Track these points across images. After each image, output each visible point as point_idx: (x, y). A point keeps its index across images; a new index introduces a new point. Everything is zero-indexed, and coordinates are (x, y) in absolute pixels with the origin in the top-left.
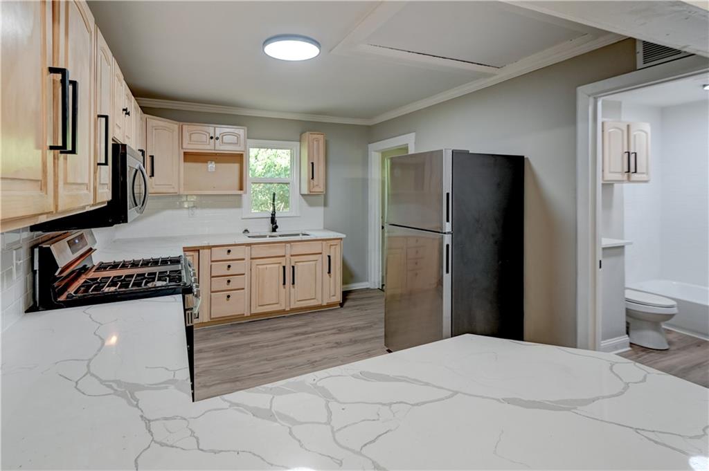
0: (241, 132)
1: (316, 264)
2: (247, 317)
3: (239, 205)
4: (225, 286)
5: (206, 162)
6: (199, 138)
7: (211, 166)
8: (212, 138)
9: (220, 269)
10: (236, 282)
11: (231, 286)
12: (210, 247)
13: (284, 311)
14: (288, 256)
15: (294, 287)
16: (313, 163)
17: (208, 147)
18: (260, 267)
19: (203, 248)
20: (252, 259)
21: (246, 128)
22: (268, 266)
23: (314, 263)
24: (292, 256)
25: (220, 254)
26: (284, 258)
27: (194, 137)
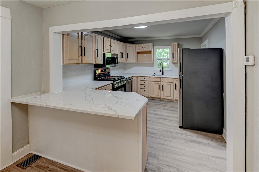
0: (151, 45)
1: (171, 86)
2: (150, 97)
3: (153, 66)
4: (143, 88)
5: (144, 54)
6: (140, 48)
7: (145, 55)
8: (143, 47)
9: (142, 83)
10: (146, 87)
11: (145, 88)
12: (140, 76)
13: (160, 98)
14: (161, 82)
15: (163, 92)
16: (173, 53)
17: (142, 50)
18: (153, 84)
19: (139, 76)
20: (151, 81)
21: (152, 44)
22: (155, 84)
23: (170, 85)
24: (163, 82)
25: (142, 79)
26: (160, 82)
27: (139, 47)
